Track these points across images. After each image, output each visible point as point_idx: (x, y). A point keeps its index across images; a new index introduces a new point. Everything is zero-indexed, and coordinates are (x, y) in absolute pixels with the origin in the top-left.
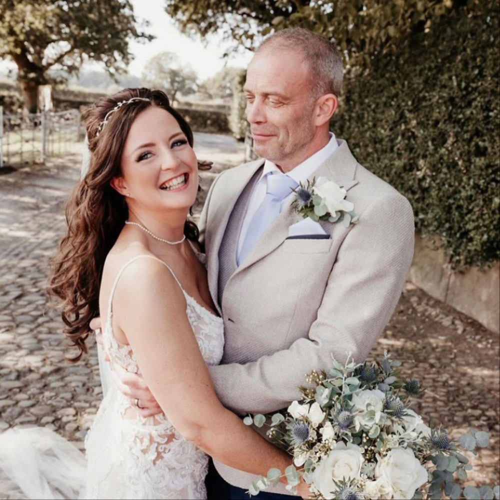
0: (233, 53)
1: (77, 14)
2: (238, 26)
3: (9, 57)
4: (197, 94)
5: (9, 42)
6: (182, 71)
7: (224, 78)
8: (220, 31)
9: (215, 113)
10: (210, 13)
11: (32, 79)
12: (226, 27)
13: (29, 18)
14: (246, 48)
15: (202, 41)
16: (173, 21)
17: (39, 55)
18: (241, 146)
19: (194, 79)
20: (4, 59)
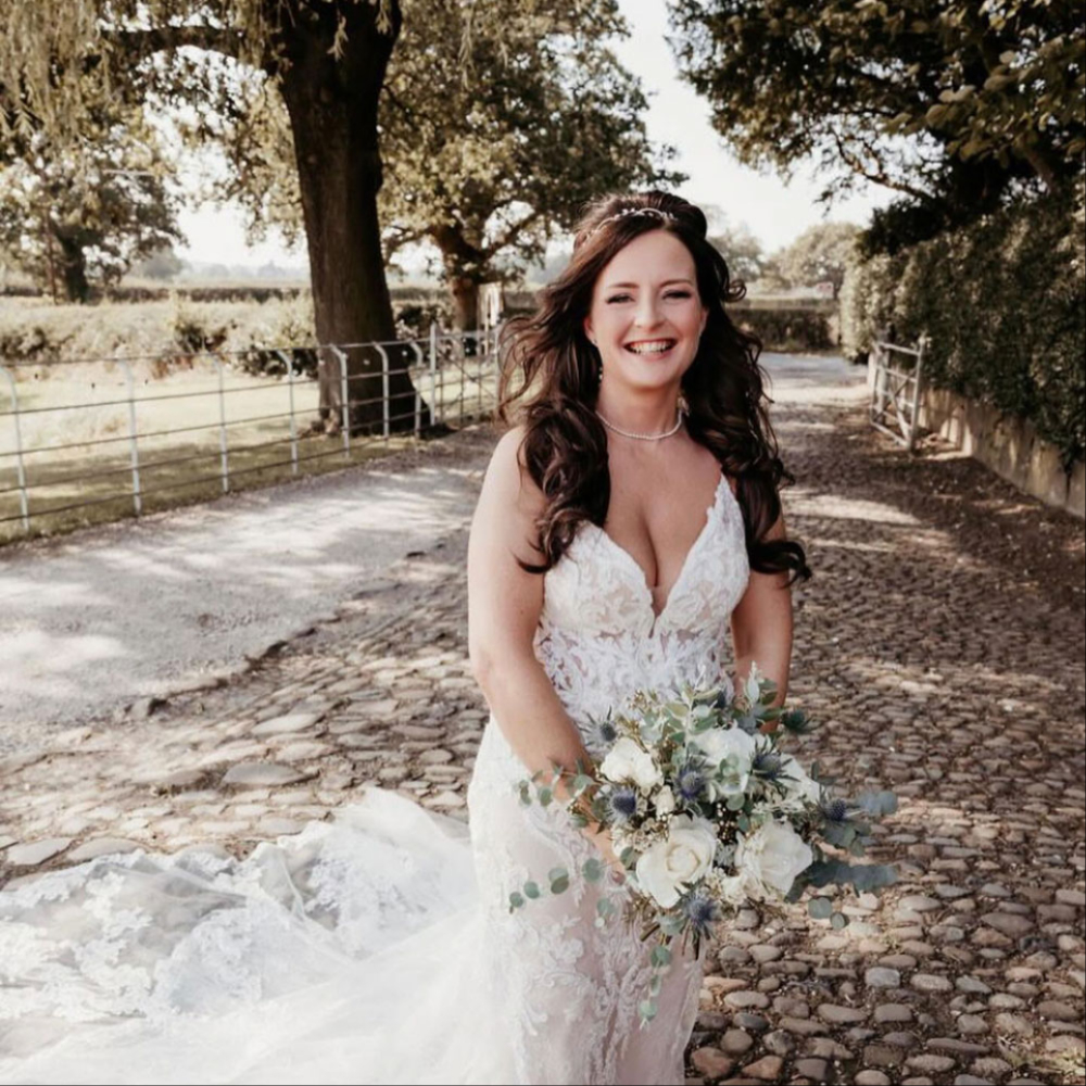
0: (842, 191)
1: (547, 150)
2: (852, 137)
3: (427, 240)
4: (760, 281)
5: (436, 208)
6: (730, 239)
7: (813, 247)
8: (816, 151)
9: (800, 313)
10: (795, 117)
11: (469, 274)
12: (828, 141)
13: (469, 162)
14: (869, 177)
15: (779, 173)
16: (725, 140)
17: (479, 230)
18: (861, 370)
19: (753, 255)
20: (419, 244)
